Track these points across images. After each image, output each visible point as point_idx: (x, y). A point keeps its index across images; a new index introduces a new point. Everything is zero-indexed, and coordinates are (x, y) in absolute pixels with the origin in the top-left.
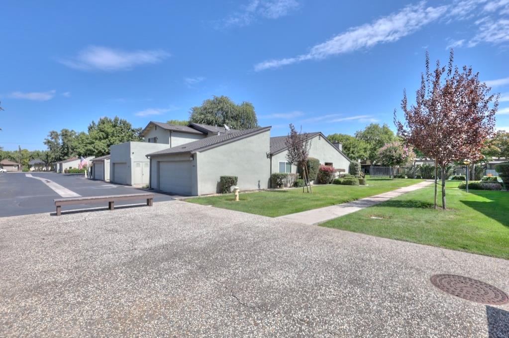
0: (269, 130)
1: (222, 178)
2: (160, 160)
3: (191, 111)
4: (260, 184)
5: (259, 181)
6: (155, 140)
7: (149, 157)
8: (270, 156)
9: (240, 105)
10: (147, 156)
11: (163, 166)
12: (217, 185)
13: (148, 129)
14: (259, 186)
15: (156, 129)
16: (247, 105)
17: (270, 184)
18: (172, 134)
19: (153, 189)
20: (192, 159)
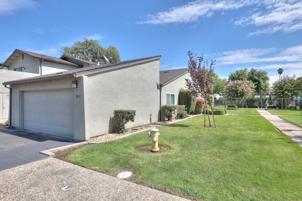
0: (159, 59)
1: (116, 113)
2: (24, 89)
3: (63, 51)
4: (151, 118)
5: (151, 115)
6: (21, 69)
7: (8, 86)
8: (160, 87)
9: (107, 48)
10: (5, 84)
11: (28, 97)
12: (110, 122)
13: (13, 58)
14: (151, 119)
15: (23, 59)
16: (113, 48)
17: (159, 116)
18: (43, 63)
19: (14, 128)
20: (75, 86)
